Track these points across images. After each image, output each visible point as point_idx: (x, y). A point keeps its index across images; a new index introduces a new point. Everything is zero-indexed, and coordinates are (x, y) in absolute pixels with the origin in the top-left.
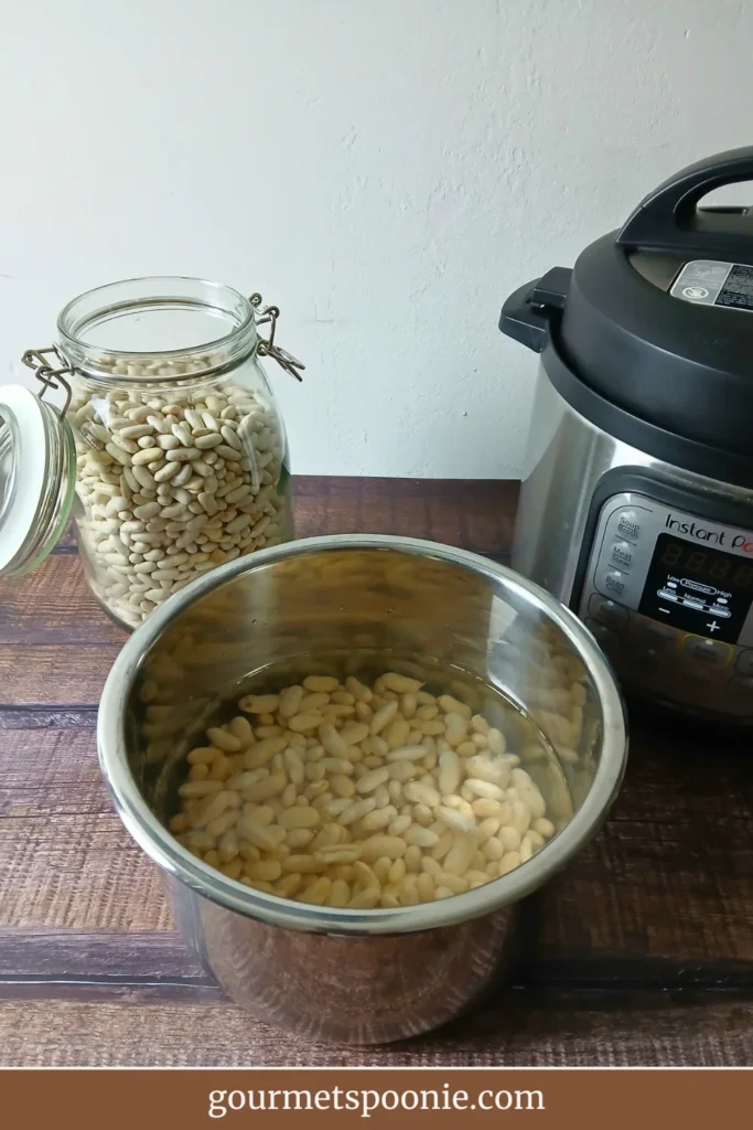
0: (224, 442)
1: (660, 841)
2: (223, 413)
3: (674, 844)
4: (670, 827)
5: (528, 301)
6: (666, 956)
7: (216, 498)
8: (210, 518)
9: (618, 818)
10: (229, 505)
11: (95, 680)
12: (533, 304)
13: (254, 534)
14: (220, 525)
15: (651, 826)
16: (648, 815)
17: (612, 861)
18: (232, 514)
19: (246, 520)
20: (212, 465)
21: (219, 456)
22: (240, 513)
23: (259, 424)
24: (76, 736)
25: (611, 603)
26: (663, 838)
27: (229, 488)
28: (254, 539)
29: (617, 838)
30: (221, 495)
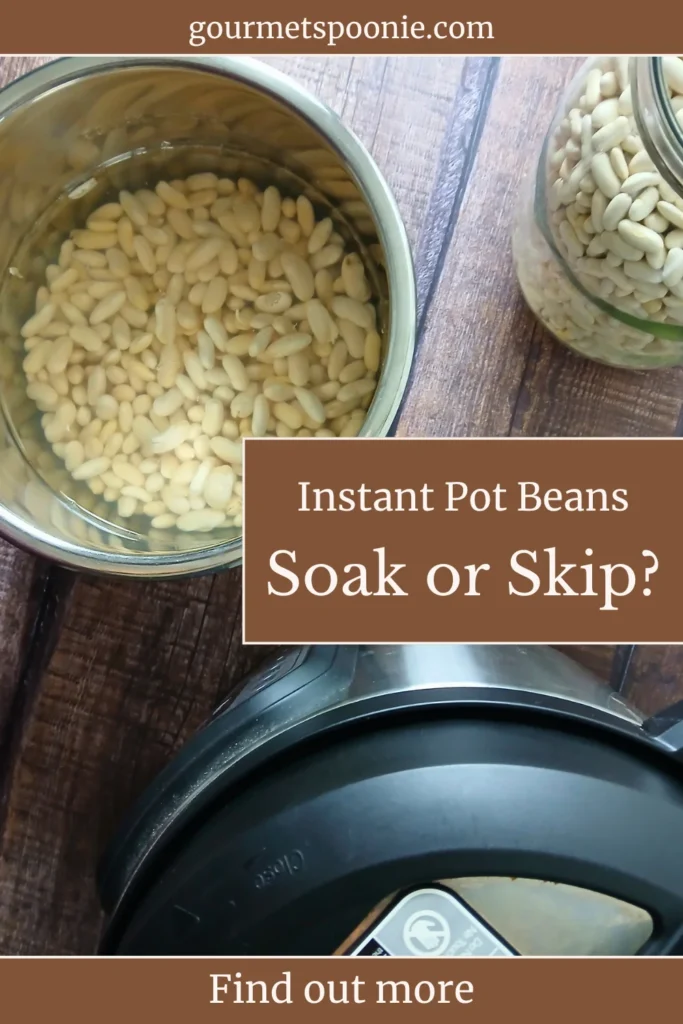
1: (174, 644)
3: (168, 655)
4: (186, 662)
6: (72, 593)
9: (207, 617)
11: (521, 134)
15: (192, 644)
16: (204, 647)
17: (167, 590)
24: (441, 114)
26: (177, 648)
29: (187, 605)
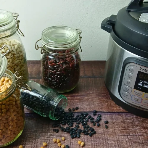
0: (13, 51)
1: (140, 139)
2: (11, 45)
4: (142, 136)
5: (107, 22)
7: (12, 63)
8: (11, 68)
10: (15, 64)
12: (108, 23)
13: (21, 70)
14: (14, 69)
16: (137, 134)
18: (16, 67)
19: (19, 67)
20: (11, 56)
21: (12, 54)
22: (17, 66)
23: (19, 46)
25: (128, 87)
27: (15, 61)
28: (21, 72)
30: (13, 62)
